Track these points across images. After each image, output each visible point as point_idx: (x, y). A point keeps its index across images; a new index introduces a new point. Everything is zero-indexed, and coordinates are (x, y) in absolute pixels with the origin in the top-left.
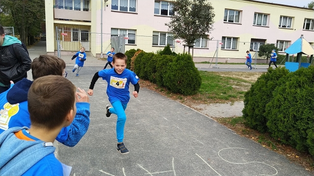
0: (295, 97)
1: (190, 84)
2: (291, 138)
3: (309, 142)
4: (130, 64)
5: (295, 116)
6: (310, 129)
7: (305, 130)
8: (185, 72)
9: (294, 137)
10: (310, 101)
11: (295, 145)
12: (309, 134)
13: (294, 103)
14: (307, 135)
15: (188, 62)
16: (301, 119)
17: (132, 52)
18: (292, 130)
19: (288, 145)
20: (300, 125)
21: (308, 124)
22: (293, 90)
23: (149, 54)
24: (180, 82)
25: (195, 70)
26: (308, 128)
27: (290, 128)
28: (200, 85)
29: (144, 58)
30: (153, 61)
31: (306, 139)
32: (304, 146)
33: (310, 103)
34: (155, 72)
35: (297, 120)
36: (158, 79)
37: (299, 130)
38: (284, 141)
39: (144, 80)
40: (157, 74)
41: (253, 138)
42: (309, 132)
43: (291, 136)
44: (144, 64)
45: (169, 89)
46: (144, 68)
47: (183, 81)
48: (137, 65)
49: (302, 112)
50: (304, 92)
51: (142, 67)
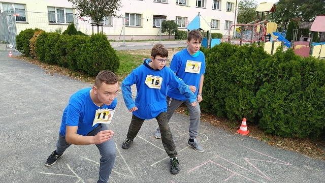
0: (214, 71)
1: (109, 66)
2: (213, 107)
3: (227, 108)
4: (28, 46)
5: (215, 88)
6: (227, 97)
7: (223, 99)
8: (102, 53)
9: (215, 105)
10: (226, 73)
11: (216, 112)
12: (227, 101)
13: (214, 77)
14: (225, 102)
15: (104, 43)
16: (220, 89)
17: (30, 33)
18: (213, 100)
19: (209, 114)
20: (219, 95)
21: (225, 93)
22: (212, 65)
23: (53, 34)
24: (98, 64)
25: (112, 51)
26: (226, 97)
27: (211, 99)
28: (118, 66)
29: (48, 39)
30: (61, 42)
31: (225, 106)
32: (223, 112)
33: (225, 75)
34: (65, 54)
35: (217, 91)
36: (70, 62)
37: (218, 99)
38: (207, 111)
39: (52, 65)
40: (68, 57)
41: (180, 112)
42: (227, 100)
43: (212, 105)
44: (49, 46)
45: (86, 73)
46: (50, 51)
47: (101, 63)
48: (41, 48)
49: (221, 84)
50: (221, 67)
51: (47, 50)
